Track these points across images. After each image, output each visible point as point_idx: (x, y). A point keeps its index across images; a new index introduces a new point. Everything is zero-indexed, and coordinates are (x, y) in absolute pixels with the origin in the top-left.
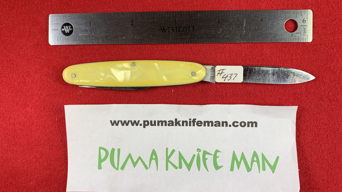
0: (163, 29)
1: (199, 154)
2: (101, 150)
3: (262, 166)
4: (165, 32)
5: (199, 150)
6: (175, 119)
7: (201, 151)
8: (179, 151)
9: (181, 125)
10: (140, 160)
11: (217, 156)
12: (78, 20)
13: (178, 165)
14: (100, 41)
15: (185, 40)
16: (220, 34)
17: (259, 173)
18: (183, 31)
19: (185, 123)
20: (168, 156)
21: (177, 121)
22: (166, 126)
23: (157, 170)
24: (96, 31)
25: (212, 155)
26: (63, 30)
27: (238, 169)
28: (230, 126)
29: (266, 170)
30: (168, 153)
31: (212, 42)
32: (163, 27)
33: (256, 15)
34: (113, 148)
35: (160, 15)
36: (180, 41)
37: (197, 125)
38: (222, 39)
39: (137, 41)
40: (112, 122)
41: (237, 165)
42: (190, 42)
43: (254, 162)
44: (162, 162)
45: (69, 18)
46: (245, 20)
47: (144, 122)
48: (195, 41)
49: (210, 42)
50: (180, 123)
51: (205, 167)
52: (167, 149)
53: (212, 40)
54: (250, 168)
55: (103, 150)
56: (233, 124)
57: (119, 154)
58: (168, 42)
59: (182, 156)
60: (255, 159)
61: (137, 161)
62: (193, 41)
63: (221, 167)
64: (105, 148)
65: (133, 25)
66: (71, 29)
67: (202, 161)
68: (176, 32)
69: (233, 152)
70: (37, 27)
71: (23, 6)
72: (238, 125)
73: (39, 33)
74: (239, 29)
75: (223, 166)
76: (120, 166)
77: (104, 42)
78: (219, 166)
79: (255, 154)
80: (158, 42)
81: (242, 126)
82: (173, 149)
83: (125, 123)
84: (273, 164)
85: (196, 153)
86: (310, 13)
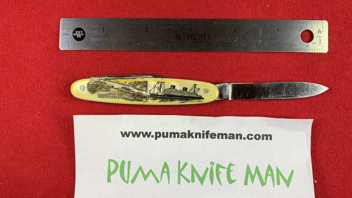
0: (178, 36)
1: (212, 167)
2: (111, 162)
3: (277, 181)
4: (180, 39)
5: (212, 163)
6: (188, 131)
7: (214, 164)
8: (192, 165)
9: (194, 137)
10: (151, 173)
11: (231, 169)
12: (90, 25)
13: (190, 179)
14: (114, 47)
15: (200, 48)
16: (236, 42)
17: (274, 187)
18: (199, 39)
19: (198, 135)
20: (181, 169)
21: (190, 133)
22: (179, 138)
23: (169, 184)
24: (109, 37)
25: (225, 168)
26: (75, 34)
27: (253, 183)
28: (244, 139)
29: (280, 184)
30: (180, 166)
31: (228, 50)
32: (178, 34)
33: (273, 25)
34: (123, 161)
35: (175, 22)
36: (195, 48)
37: (210, 137)
38: (238, 48)
39: (151, 48)
40: (123, 133)
41: (251, 179)
42: (206, 50)
43: (269, 176)
44: (174, 175)
45: (81, 22)
46: (261, 29)
47: (156, 133)
48: (211, 49)
49: (226, 50)
50: (193, 135)
51: (219, 182)
52: (179, 162)
53: (228, 48)
54: (265, 182)
55: (113, 163)
56: (248, 136)
57: (130, 167)
58: (183, 50)
59: (195, 169)
60: (270, 173)
61: (148, 174)
62: (209, 49)
63: (235, 181)
64: (114, 161)
65: (148, 31)
66: (83, 34)
67: (215, 174)
68: (192, 39)
69: (247, 165)
70: (48, 30)
71: (33, 9)
72: (253, 138)
73: (49, 36)
74: (255, 38)
75: (237, 180)
76: (130, 180)
77: (117, 48)
78: (232, 180)
79: (269, 168)
80: (173, 49)
81: (256, 139)
82: (186, 162)
83: (136, 135)
84: (288, 178)
85: (209, 167)
86: (326, 24)
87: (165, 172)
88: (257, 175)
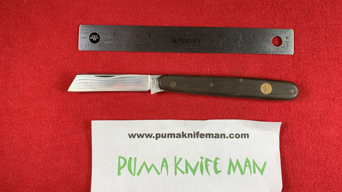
3: (253, 170)
7: (203, 159)
8: (186, 159)
9: (187, 137)
10: (153, 167)
17: (251, 175)
20: (177, 163)
22: (175, 138)
23: (168, 175)
25: (213, 162)
27: (234, 173)
28: (227, 137)
29: (256, 173)
30: (176, 160)
34: (130, 157)
37: (200, 137)
41: (233, 169)
44: (171, 168)
51: (207, 172)
52: (176, 157)
54: (244, 172)
55: (122, 159)
56: (230, 136)
57: (136, 162)
59: (188, 163)
63: (220, 171)
67: (205, 167)
69: (230, 159)
76: (136, 173)
79: (247, 160)
81: (236, 137)
82: (181, 158)
83: (140, 136)
84: (262, 168)
85: (200, 161)
86: (292, 32)
87: (165, 166)
88: (237, 166)
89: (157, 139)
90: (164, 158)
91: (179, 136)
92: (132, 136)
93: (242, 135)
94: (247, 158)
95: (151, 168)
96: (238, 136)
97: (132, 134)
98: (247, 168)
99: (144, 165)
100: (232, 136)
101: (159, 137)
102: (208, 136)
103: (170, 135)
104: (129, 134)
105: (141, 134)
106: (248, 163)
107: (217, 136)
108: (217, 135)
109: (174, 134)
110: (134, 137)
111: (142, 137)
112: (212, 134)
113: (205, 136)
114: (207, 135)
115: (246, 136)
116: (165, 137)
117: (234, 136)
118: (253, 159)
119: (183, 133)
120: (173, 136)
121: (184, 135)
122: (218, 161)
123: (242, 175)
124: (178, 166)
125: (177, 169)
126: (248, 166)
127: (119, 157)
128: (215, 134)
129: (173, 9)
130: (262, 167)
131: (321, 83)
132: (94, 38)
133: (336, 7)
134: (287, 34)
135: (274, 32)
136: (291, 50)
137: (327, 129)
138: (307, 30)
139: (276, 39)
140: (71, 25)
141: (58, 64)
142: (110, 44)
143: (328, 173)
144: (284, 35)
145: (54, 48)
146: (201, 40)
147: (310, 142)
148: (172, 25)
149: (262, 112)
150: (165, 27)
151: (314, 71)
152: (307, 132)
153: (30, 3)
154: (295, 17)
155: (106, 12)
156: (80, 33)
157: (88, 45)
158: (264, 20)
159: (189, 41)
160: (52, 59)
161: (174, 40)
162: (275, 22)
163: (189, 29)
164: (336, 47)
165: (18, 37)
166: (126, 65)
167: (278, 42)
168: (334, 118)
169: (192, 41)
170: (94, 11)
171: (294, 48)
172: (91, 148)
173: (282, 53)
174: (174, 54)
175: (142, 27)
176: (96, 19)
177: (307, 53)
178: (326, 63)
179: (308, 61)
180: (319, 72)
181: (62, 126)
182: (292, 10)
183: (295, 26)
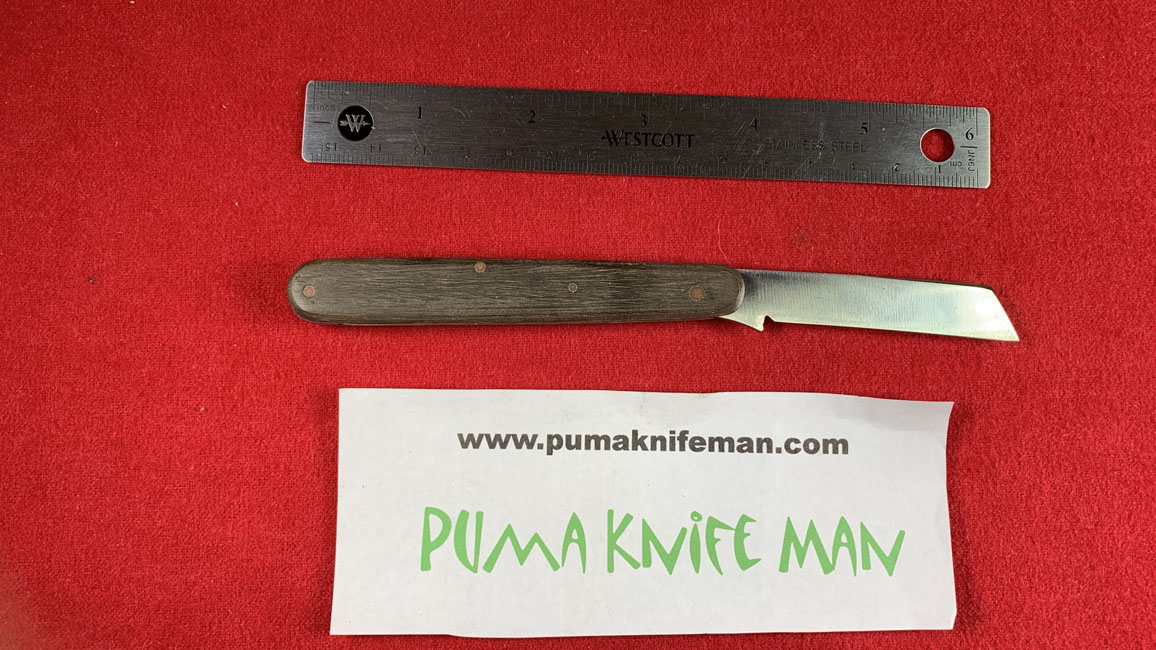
1: (695, 525)
2: (431, 516)
3: (863, 559)
5: (696, 516)
6: (633, 431)
7: (701, 519)
8: (644, 521)
9: (649, 447)
10: (536, 544)
11: (745, 532)
13: (639, 559)
17: (855, 575)
20: (614, 531)
21: (639, 437)
22: (609, 449)
23: (584, 572)
25: (731, 529)
27: (801, 567)
28: (779, 451)
29: (871, 566)
30: (612, 524)
34: (462, 511)
37: (690, 447)
40: (463, 439)
41: (797, 555)
43: (841, 548)
44: (597, 549)
47: (550, 438)
50: (645, 441)
51: (714, 564)
52: (611, 513)
54: (831, 562)
55: (437, 517)
56: (787, 445)
57: (481, 528)
59: (652, 532)
60: (844, 539)
63: (756, 561)
64: (441, 511)
67: (705, 545)
69: (786, 520)
72: (800, 450)
75: (760, 559)
76: (481, 563)
78: (750, 558)
79: (843, 526)
81: (808, 451)
82: (627, 514)
83: (498, 442)
84: (890, 550)
85: (689, 525)
86: (984, 117)
87: (575, 541)
88: (811, 545)
89: (550, 453)
90: (574, 514)
91: (622, 443)
92: (469, 441)
93: (826, 442)
94: (842, 517)
95: (530, 546)
96: (812, 447)
97: (471, 437)
98: (843, 551)
99: (508, 539)
100: (793, 446)
101: (559, 446)
102: (717, 444)
103: (593, 442)
104: (460, 436)
105: (498, 437)
106: (844, 535)
107: (746, 446)
108: (745, 442)
109: (607, 438)
110: (476, 446)
111: (504, 445)
112: (730, 440)
113: (707, 447)
114: (712, 440)
115: (840, 445)
116: (578, 446)
117: (800, 446)
118: (862, 523)
119: (635, 433)
120: (603, 442)
121: (638, 442)
122: (748, 527)
123: (826, 573)
124: (618, 543)
125: (615, 551)
126: (844, 545)
127: (427, 509)
128: (740, 440)
129: (607, 37)
130: (892, 547)
131: (1078, 281)
132: (354, 124)
133: (1123, 40)
134: (970, 124)
135: (927, 116)
136: (981, 174)
137: (1098, 429)
138: (1031, 110)
139: (935, 138)
140: (280, 80)
141: (233, 204)
142: (404, 143)
143: (1102, 571)
144: (961, 126)
145: (222, 154)
146: (697, 137)
147: (1044, 471)
148: (604, 86)
149: (891, 371)
150: (581, 92)
151: (1056, 243)
152: (1034, 437)
153: (147, 9)
154: (993, 70)
155: (392, 42)
156: (309, 106)
157: (332, 147)
158: (897, 76)
159: (657, 138)
160: (216, 190)
161: (611, 135)
162: (932, 86)
163: (658, 99)
164: (1124, 166)
165: (105, 117)
166: (456, 212)
167: (942, 146)
168: (1121, 394)
169: (668, 140)
170: (354, 39)
171: (992, 166)
172: (336, 479)
173: (954, 183)
174: (610, 181)
175: (509, 91)
176: (360, 62)
177: (1032, 184)
178: (1094, 216)
179: (1036, 209)
180: (1071, 244)
181: (242, 405)
182: (985, 47)
183: (994, 97)
